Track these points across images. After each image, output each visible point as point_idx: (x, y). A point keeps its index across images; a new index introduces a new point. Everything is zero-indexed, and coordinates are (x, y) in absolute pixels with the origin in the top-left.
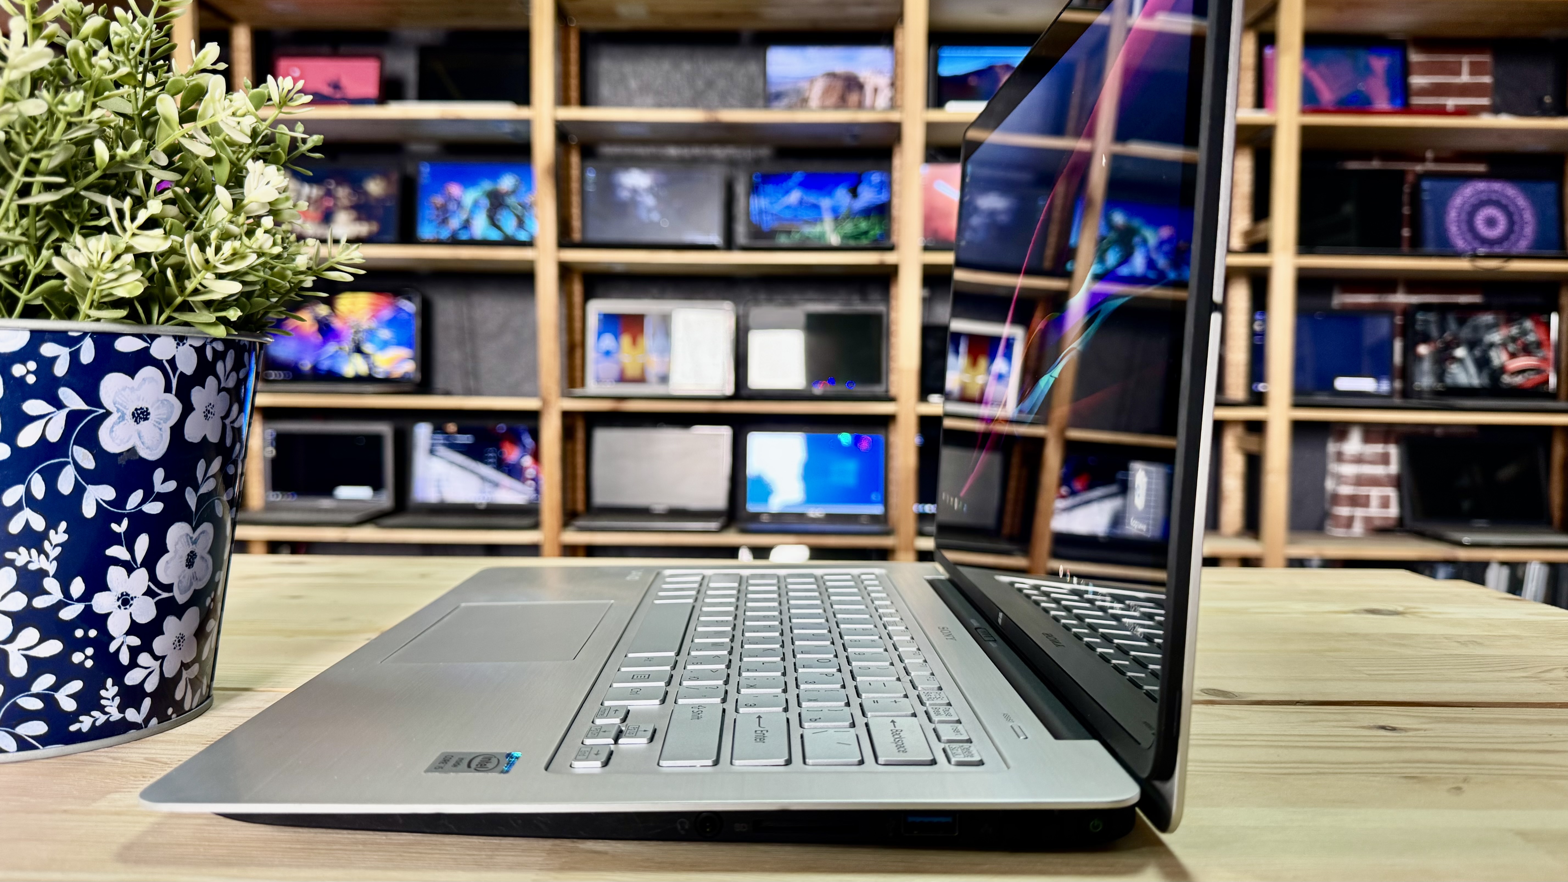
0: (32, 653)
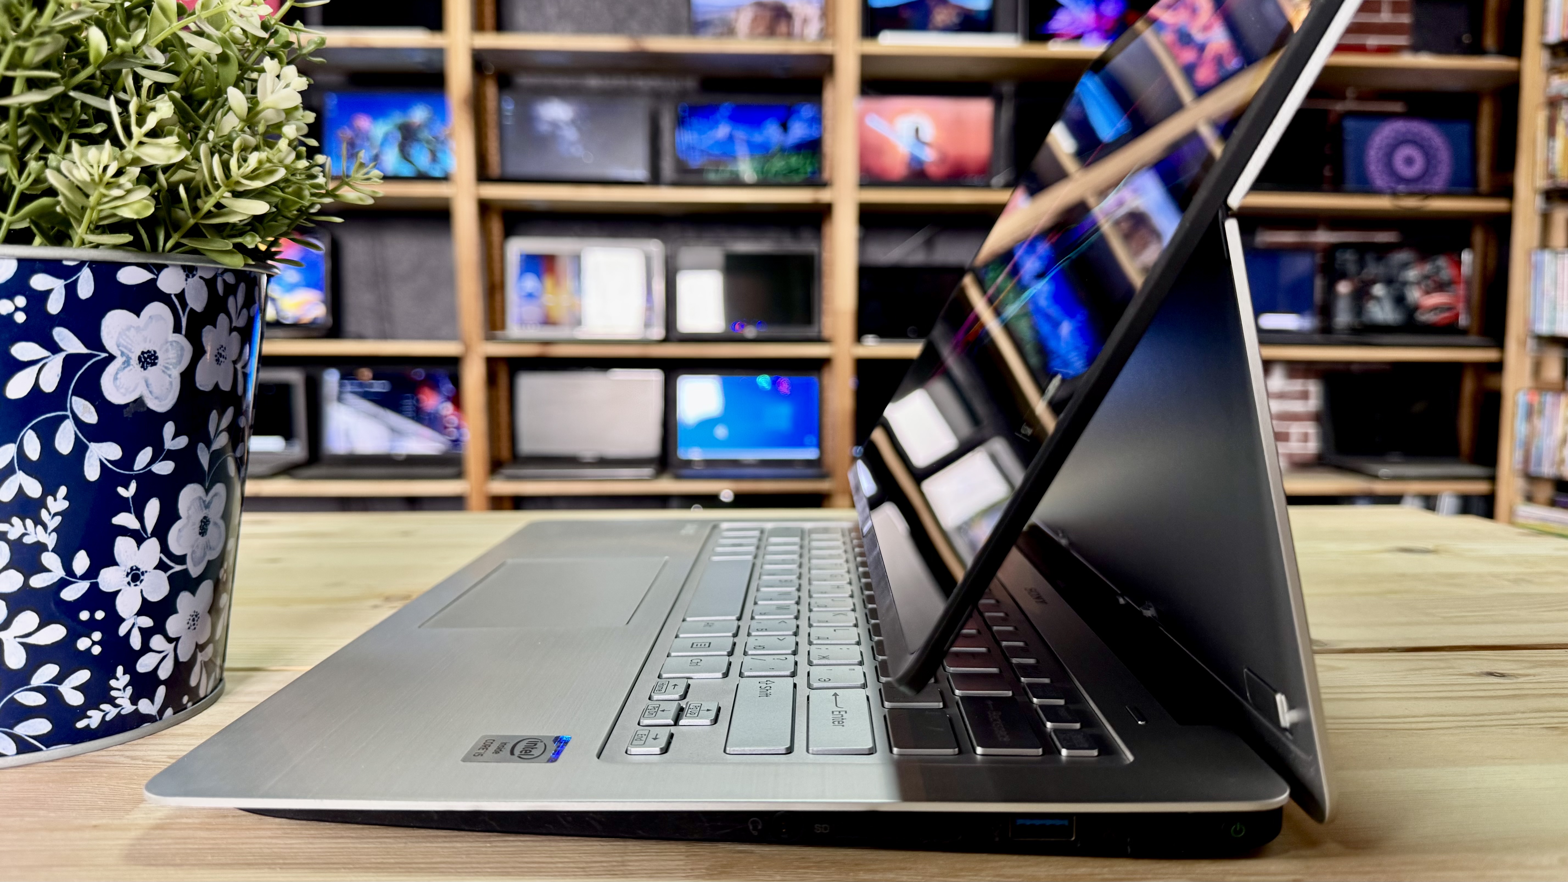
0: (30, 640)
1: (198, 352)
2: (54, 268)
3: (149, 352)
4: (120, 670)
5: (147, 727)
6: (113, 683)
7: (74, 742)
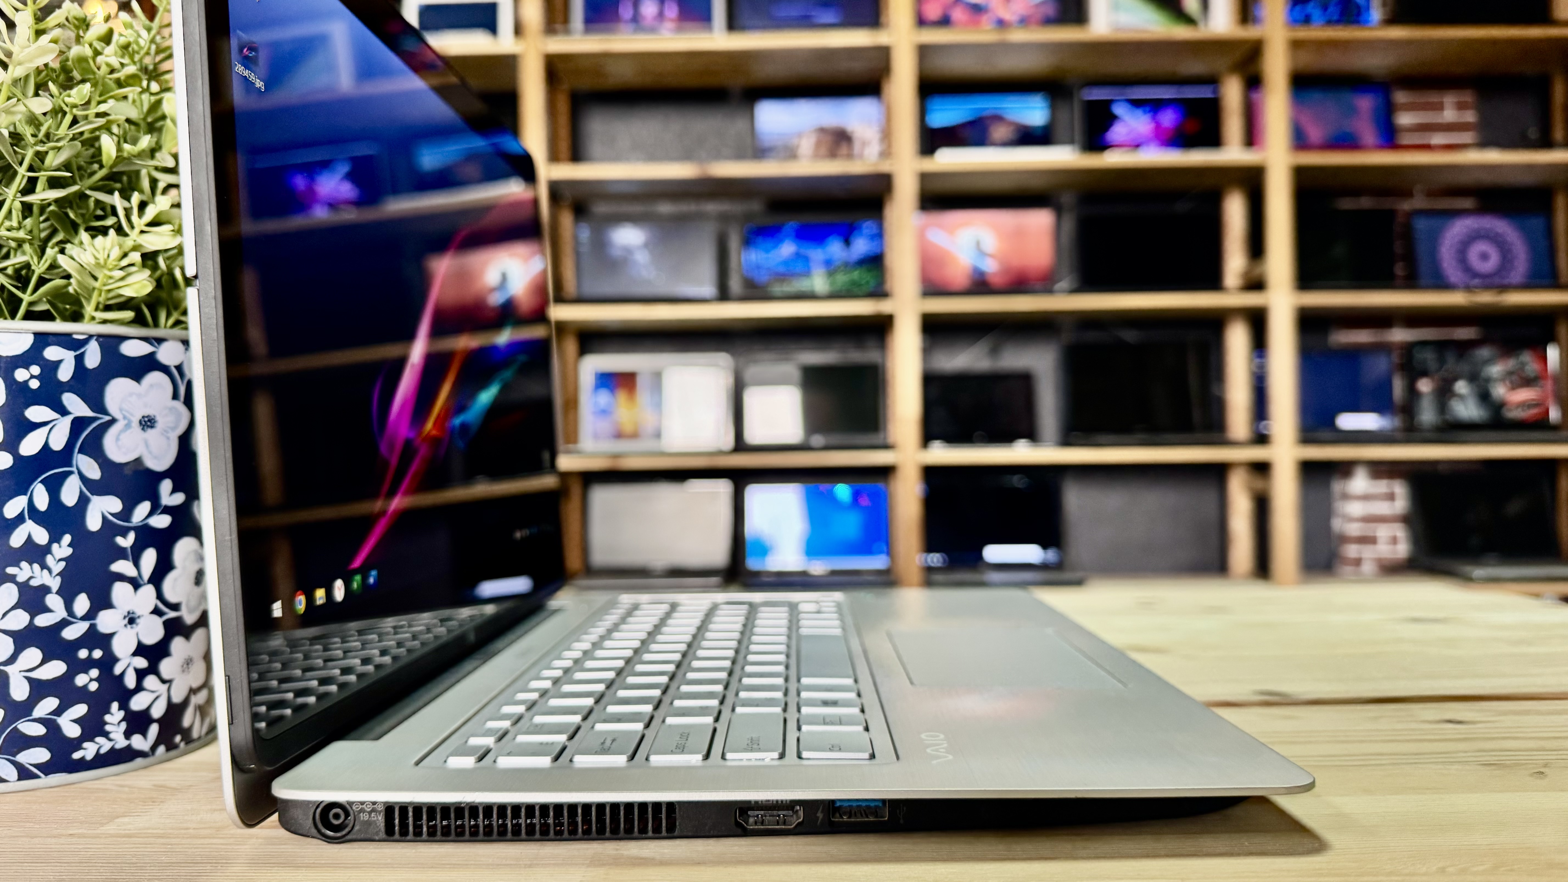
0: (34, 675)
2: (66, 341)
3: (148, 416)
4: (115, 706)
5: (139, 761)
6: (107, 718)
7: (71, 771)
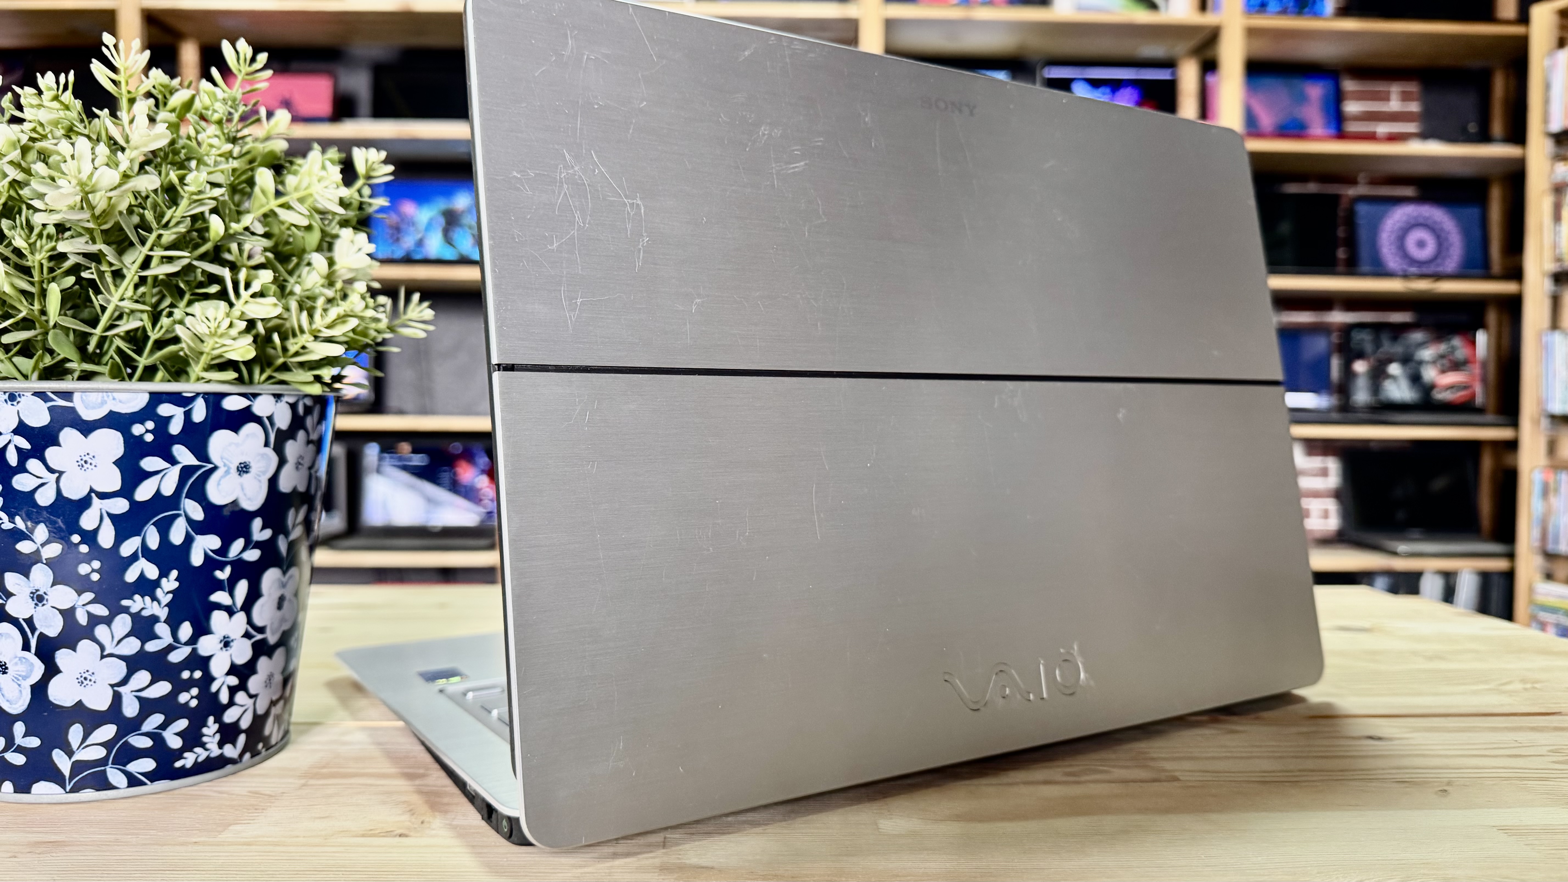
0: (144, 694)
1: (282, 462)
2: (177, 399)
3: (245, 463)
4: (211, 719)
5: (229, 768)
6: (205, 730)
7: (173, 778)
